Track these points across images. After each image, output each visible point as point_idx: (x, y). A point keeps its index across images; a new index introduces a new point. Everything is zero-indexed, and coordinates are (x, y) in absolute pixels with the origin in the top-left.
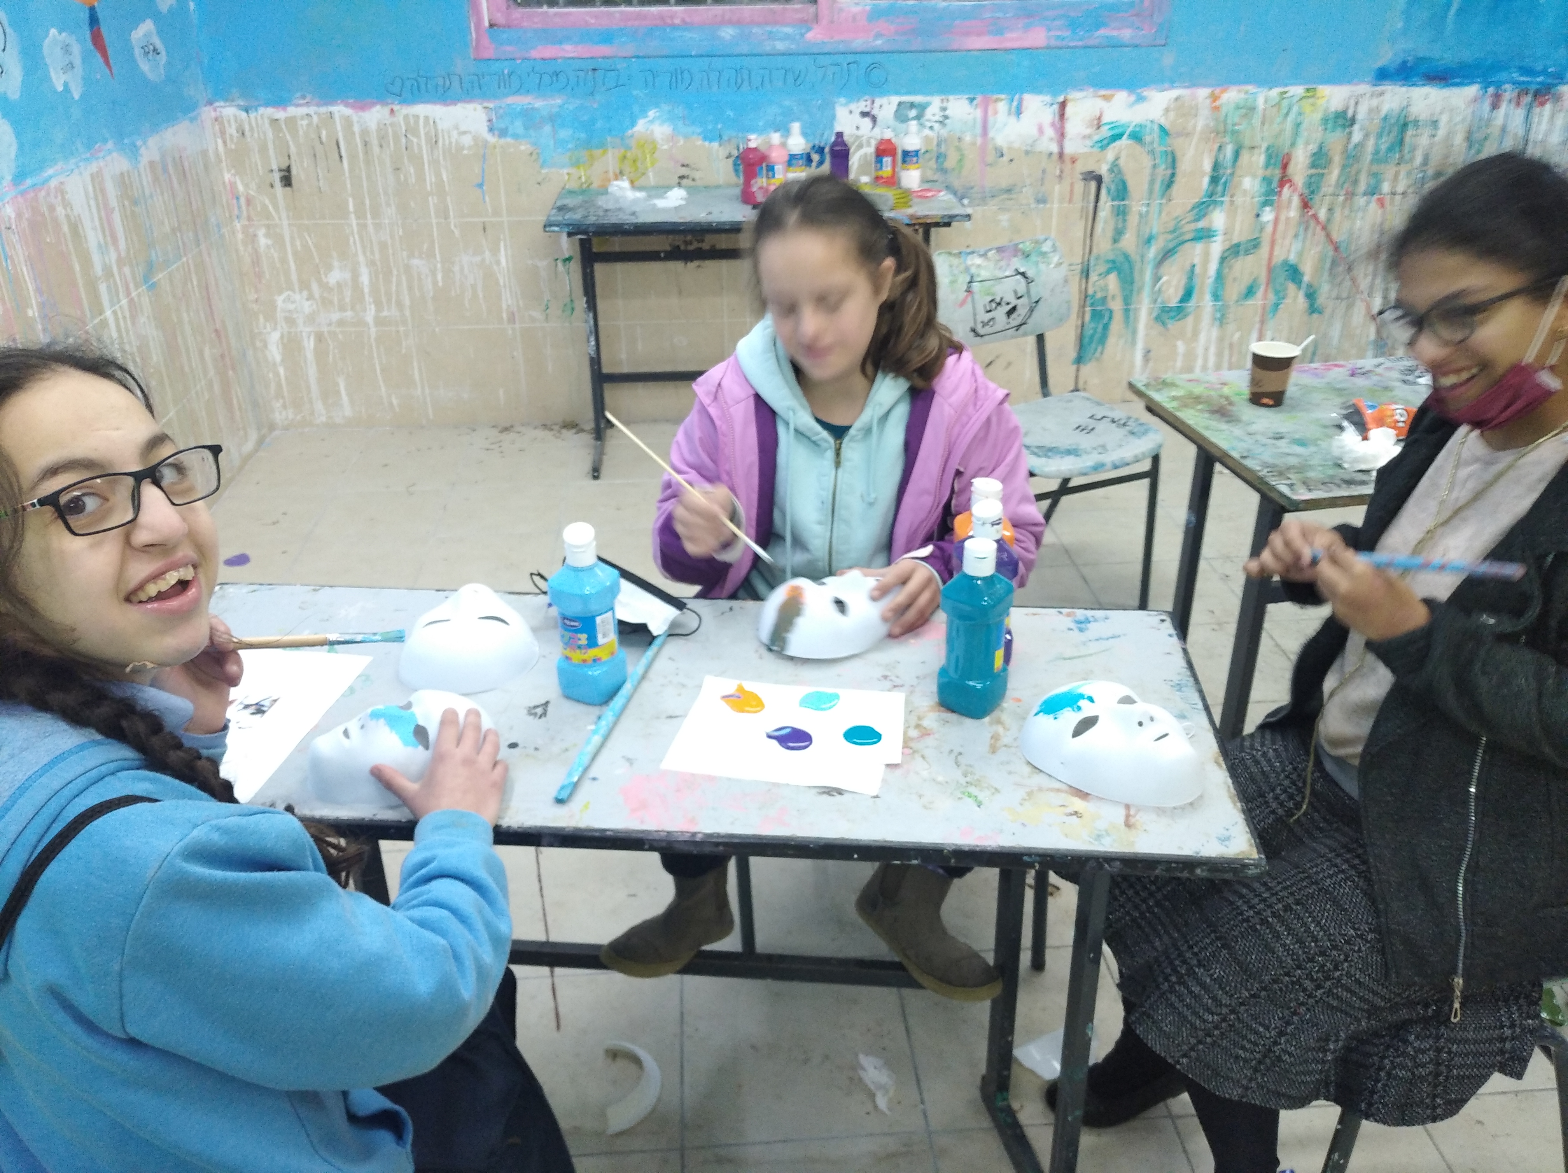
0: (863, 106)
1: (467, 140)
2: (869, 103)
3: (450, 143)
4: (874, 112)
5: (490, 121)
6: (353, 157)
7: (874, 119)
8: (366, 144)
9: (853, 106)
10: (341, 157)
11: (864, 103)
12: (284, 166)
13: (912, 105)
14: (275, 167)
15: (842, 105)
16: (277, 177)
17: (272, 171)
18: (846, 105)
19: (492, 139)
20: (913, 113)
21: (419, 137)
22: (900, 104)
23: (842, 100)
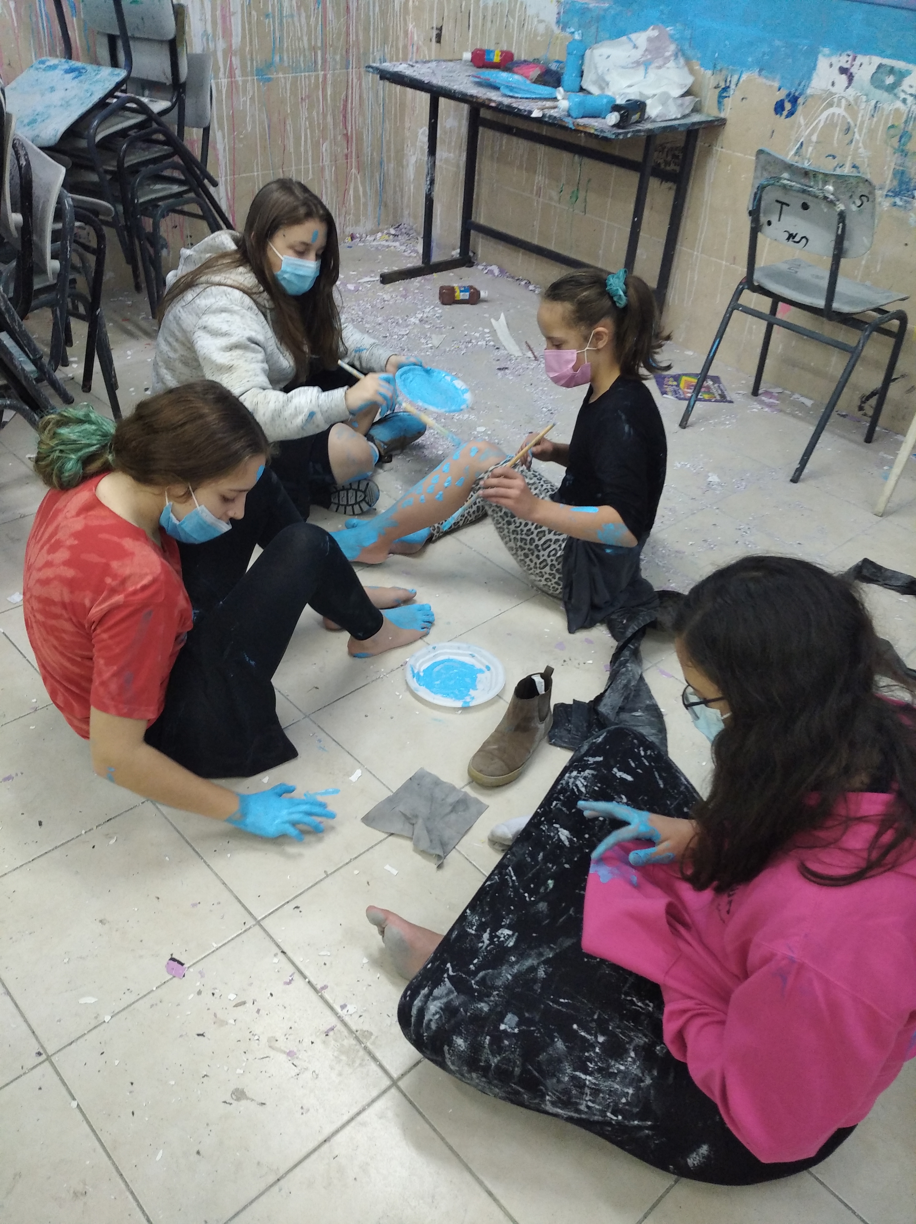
0: (843, 61)
1: (541, 28)
2: (850, 58)
3: (531, 29)
4: (853, 70)
5: (558, 13)
6: (476, 26)
7: (851, 78)
8: (484, 17)
9: (834, 59)
10: (469, 26)
11: (846, 58)
12: (439, 26)
13: (892, 71)
14: (435, 26)
15: (824, 55)
16: (435, 32)
17: (433, 28)
18: (829, 56)
19: (557, 30)
20: (890, 80)
21: (514, 19)
22: (880, 66)
23: (826, 51)
